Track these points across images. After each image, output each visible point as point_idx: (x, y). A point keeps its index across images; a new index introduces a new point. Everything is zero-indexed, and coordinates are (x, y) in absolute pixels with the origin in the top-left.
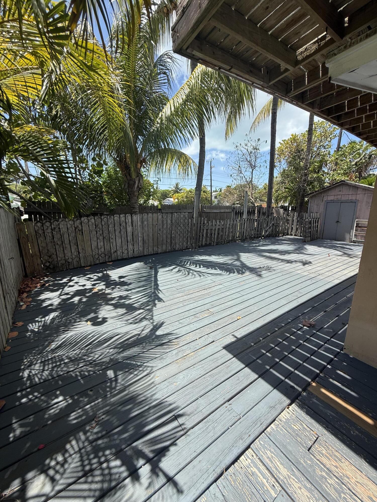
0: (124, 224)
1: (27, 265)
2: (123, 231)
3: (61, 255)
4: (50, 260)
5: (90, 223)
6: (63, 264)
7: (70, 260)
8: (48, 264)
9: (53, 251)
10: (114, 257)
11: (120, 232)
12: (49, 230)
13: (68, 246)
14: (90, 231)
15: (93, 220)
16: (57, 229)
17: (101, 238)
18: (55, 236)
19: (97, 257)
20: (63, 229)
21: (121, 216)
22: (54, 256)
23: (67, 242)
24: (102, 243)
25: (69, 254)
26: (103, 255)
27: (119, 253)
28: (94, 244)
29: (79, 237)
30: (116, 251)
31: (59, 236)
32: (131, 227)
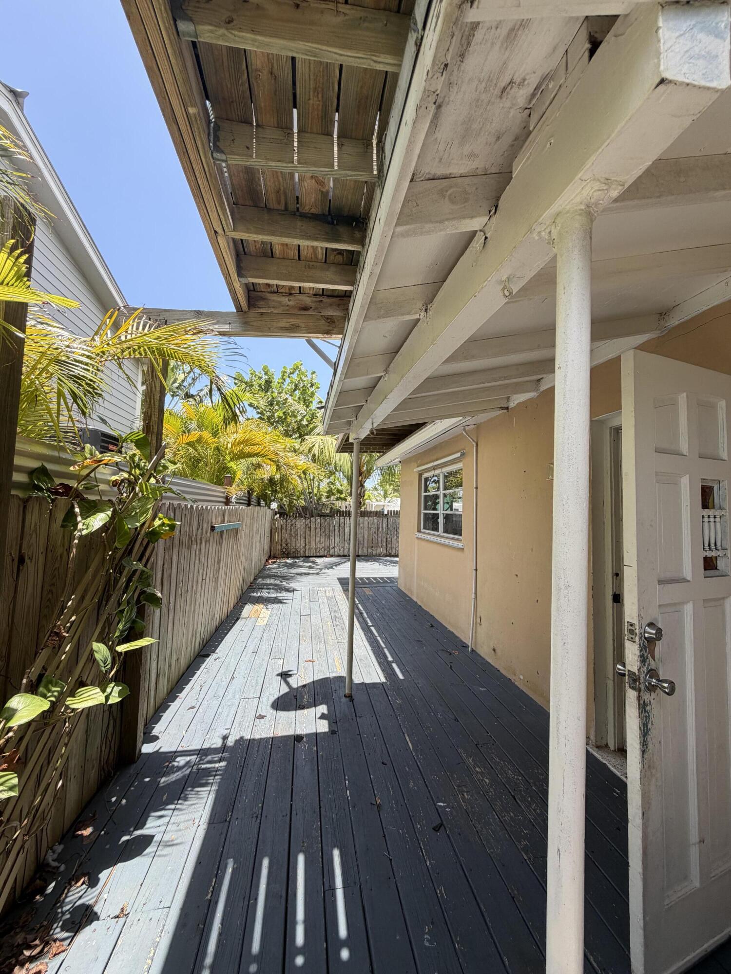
0: (343, 525)
1: (272, 548)
2: (342, 530)
3: (293, 545)
4: (286, 547)
5: (317, 522)
6: (294, 552)
7: (299, 550)
8: (284, 550)
9: (289, 540)
10: (331, 552)
11: (339, 531)
12: (290, 526)
13: (299, 538)
14: (316, 529)
15: (319, 520)
16: (294, 525)
17: (323, 534)
18: (293, 530)
19: (318, 550)
20: (298, 526)
21: (341, 518)
22: (289, 545)
23: (299, 535)
24: (323, 539)
25: (299, 545)
26: (323, 549)
27: (336, 550)
28: (318, 539)
29: (308, 532)
30: (333, 548)
31: (295, 530)
32: (348, 528)
